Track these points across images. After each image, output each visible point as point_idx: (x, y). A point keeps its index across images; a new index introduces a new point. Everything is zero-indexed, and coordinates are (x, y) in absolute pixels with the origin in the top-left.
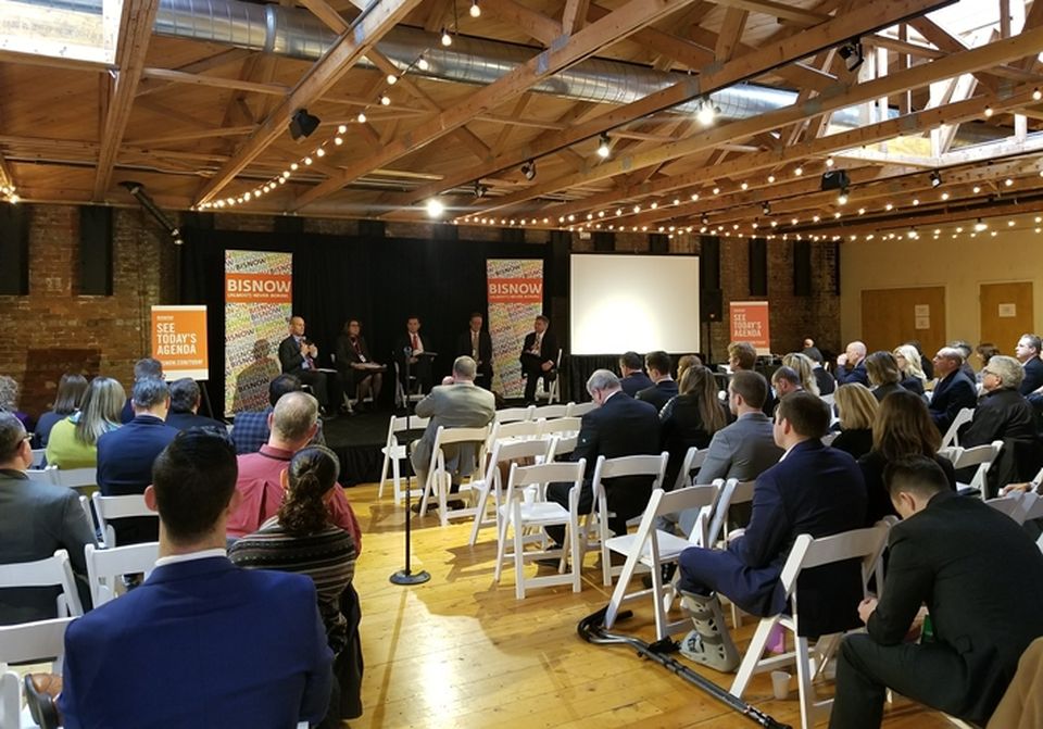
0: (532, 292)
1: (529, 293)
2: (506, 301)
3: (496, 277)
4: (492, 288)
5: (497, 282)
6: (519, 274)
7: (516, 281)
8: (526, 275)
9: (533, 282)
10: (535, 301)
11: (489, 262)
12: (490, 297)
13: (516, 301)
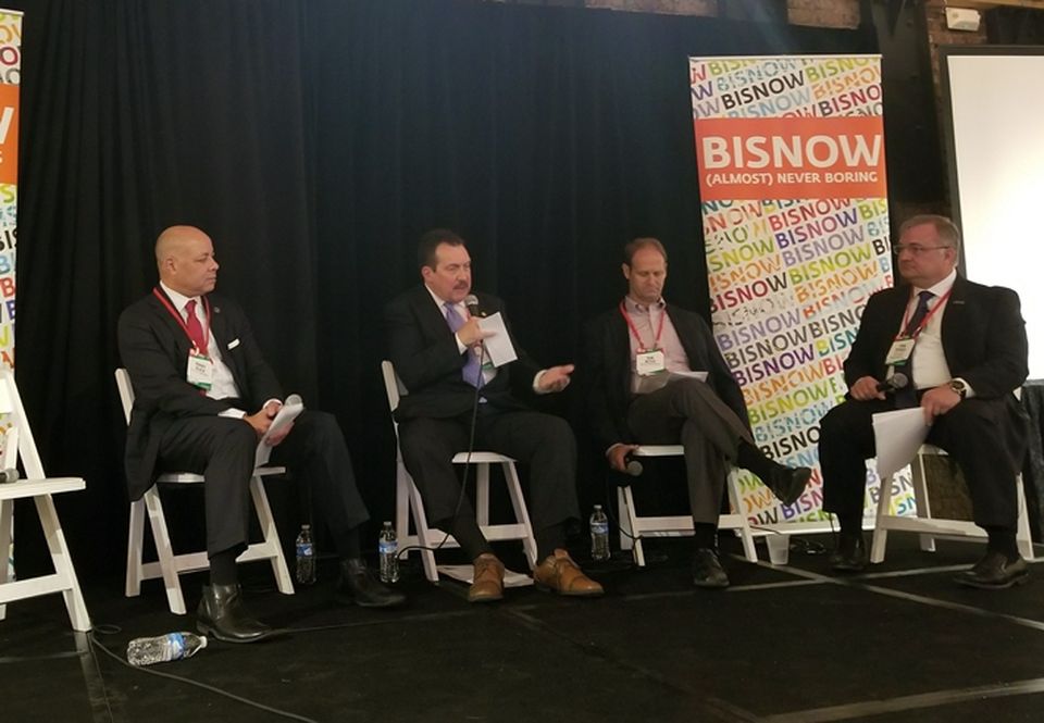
0: (852, 162)
1: (840, 165)
2: (764, 193)
3: (724, 113)
4: (713, 153)
5: (728, 129)
6: (803, 100)
7: (791, 127)
8: (824, 105)
9: (851, 127)
10: (863, 191)
11: (697, 64)
12: (708, 182)
13: (796, 192)
